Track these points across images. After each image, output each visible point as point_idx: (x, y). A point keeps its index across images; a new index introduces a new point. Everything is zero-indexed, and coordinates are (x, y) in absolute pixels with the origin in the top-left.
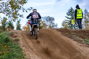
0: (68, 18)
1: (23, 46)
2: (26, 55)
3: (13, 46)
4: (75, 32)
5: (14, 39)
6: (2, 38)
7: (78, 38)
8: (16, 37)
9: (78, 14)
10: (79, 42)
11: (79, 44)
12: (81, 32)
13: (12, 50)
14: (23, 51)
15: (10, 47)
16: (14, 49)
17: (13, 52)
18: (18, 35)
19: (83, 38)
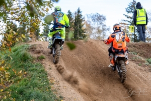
0: (128, 17)
1: (50, 69)
2: (53, 84)
3: (34, 67)
4: (134, 46)
5: (36, 56)
6: (17, 55)
7: (138, 56)
8: (39, 52)
9: (139, 17)
10: (138, 64)
11: (139, 66)
12: (143, 47)
13: (33, 75)
14: (49, 77)
15: (30, 70)
16: (34, 73)
17: (34, 79)
18: (42, 49)
19: (145, 56)
